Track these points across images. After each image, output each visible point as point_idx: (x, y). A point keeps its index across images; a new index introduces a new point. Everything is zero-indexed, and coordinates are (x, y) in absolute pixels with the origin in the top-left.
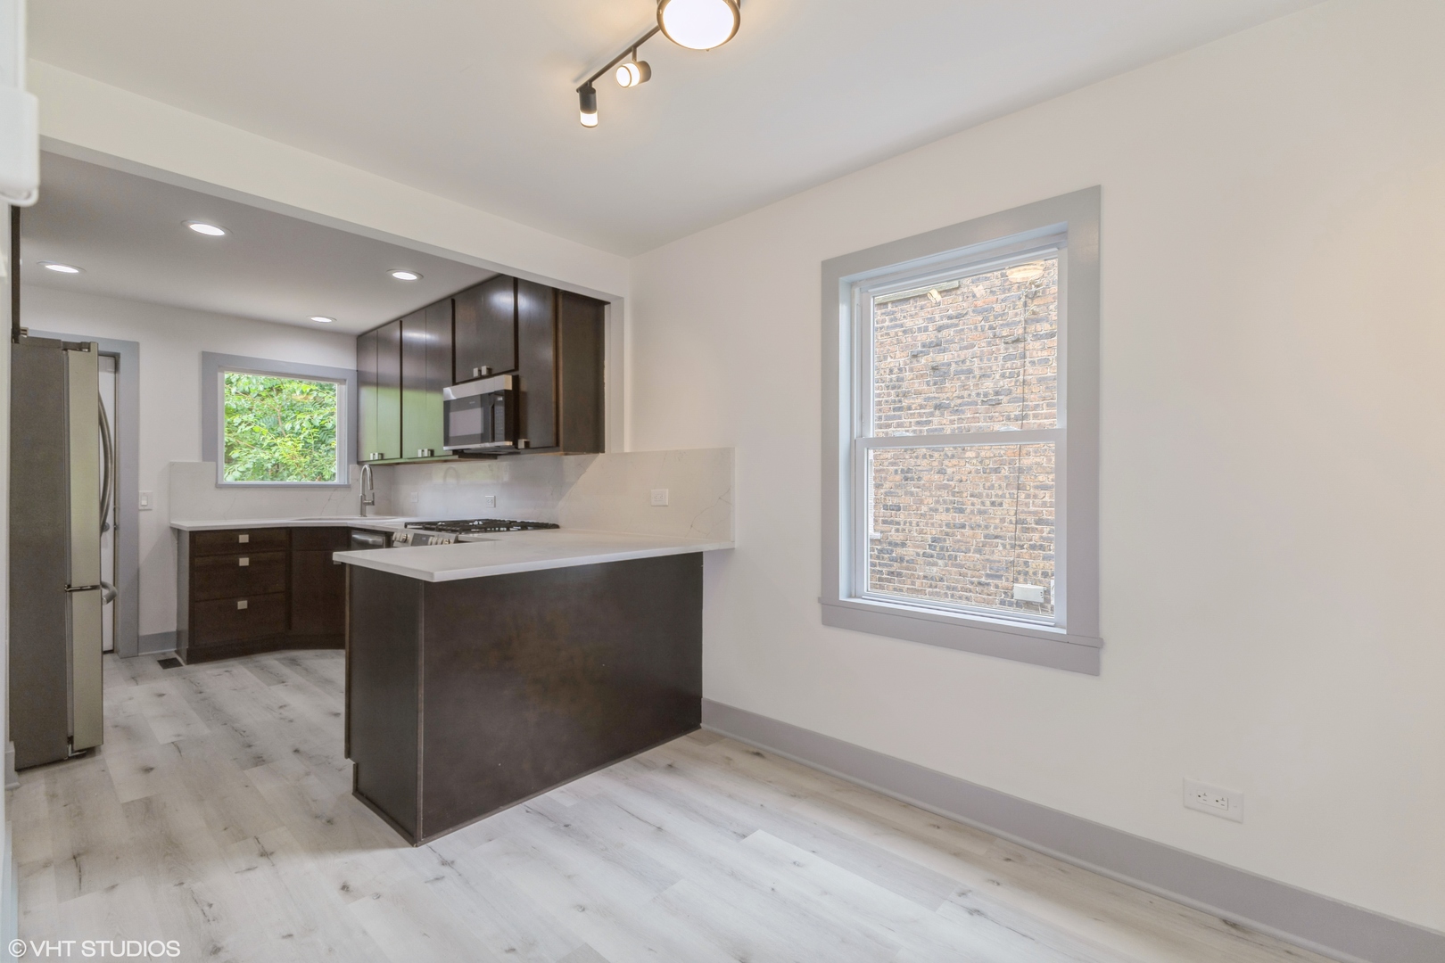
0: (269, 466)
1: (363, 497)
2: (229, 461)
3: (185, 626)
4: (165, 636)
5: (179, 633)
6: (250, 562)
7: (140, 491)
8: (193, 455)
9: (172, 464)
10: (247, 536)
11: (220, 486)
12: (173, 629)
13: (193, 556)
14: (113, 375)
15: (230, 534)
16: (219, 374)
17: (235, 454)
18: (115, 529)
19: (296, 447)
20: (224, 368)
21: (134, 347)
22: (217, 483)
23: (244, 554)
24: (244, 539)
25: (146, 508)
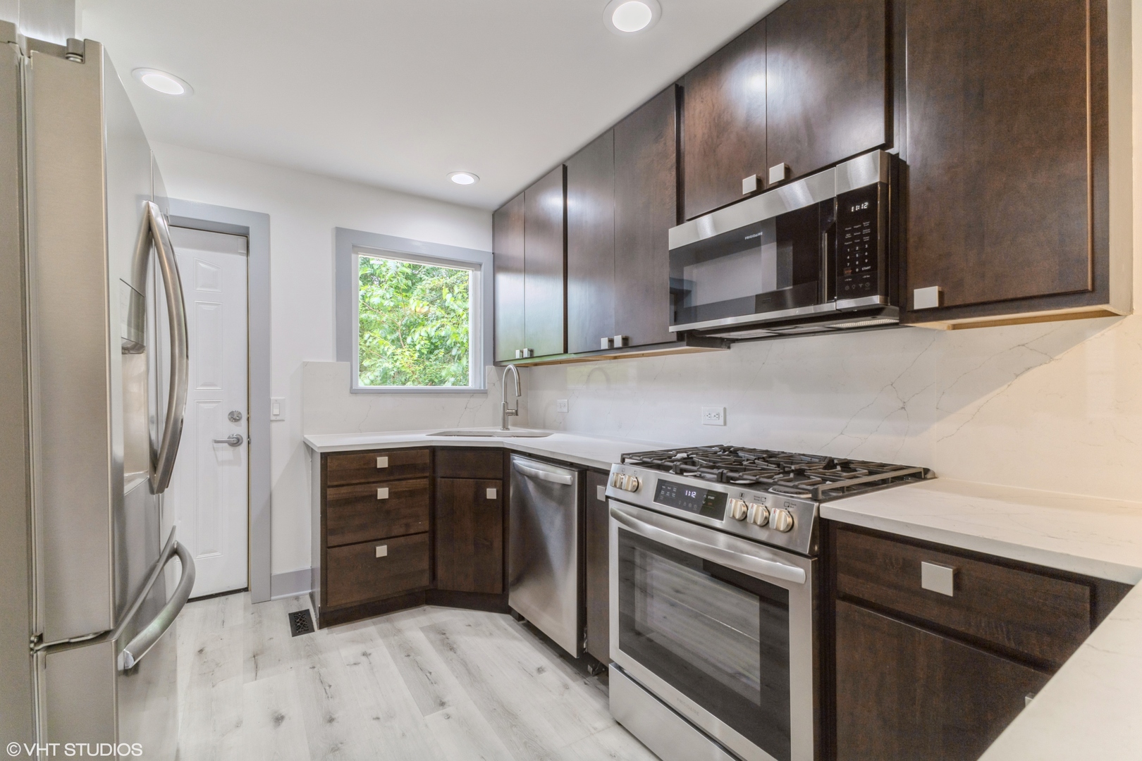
0: (392, 373)
1: (506, 405)
2: (363, 369)
3: (318, 565)
4: (299, 574)
5: (313, 570)
6: (390, 493)
7: (272, 398)
8: (327, 354)
9: (306, 364)
10: (386, 459)
11: (355, 392)
12: (308, 567)
13: (325, 487)
14: (245, 258)
15: (368, 456)
16: (353, 256)
17: (366, 363)
18: (249, 443)
19: (412, 356)
20: (356, 248)
21: (265, 218)
22: (351, 387)
23: (382, 483)
24: (383, 462)
25: (278, 418)
